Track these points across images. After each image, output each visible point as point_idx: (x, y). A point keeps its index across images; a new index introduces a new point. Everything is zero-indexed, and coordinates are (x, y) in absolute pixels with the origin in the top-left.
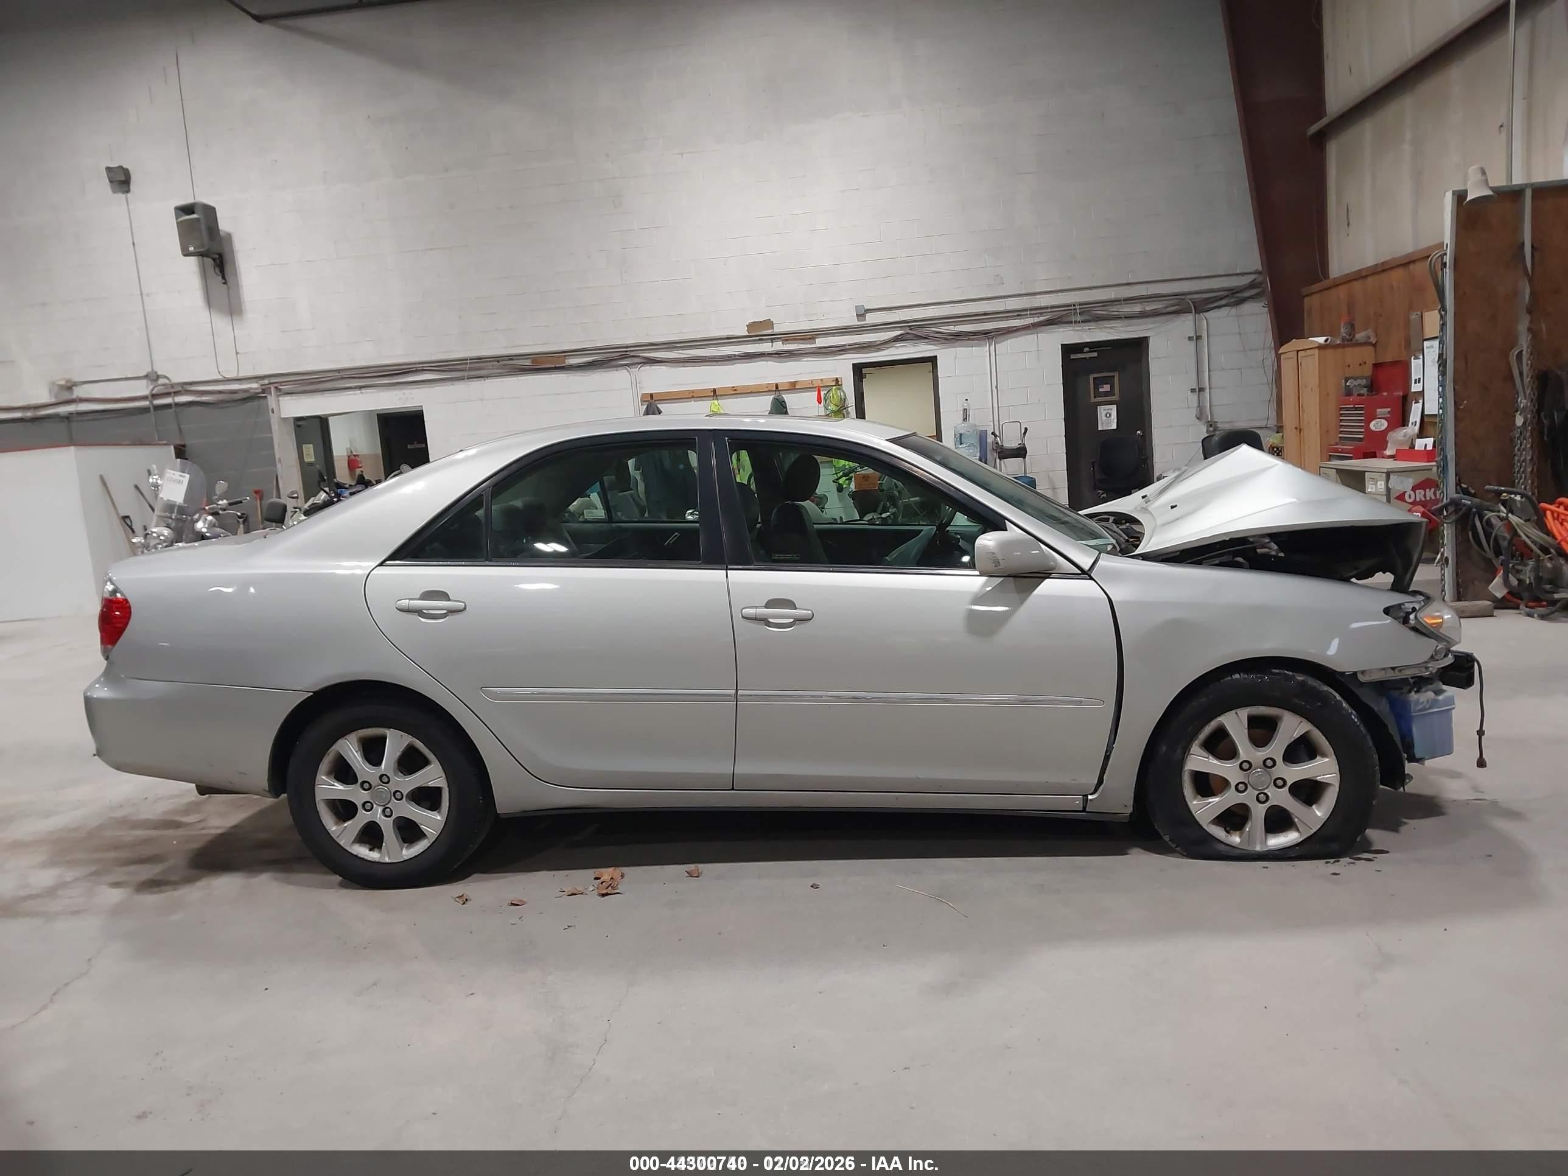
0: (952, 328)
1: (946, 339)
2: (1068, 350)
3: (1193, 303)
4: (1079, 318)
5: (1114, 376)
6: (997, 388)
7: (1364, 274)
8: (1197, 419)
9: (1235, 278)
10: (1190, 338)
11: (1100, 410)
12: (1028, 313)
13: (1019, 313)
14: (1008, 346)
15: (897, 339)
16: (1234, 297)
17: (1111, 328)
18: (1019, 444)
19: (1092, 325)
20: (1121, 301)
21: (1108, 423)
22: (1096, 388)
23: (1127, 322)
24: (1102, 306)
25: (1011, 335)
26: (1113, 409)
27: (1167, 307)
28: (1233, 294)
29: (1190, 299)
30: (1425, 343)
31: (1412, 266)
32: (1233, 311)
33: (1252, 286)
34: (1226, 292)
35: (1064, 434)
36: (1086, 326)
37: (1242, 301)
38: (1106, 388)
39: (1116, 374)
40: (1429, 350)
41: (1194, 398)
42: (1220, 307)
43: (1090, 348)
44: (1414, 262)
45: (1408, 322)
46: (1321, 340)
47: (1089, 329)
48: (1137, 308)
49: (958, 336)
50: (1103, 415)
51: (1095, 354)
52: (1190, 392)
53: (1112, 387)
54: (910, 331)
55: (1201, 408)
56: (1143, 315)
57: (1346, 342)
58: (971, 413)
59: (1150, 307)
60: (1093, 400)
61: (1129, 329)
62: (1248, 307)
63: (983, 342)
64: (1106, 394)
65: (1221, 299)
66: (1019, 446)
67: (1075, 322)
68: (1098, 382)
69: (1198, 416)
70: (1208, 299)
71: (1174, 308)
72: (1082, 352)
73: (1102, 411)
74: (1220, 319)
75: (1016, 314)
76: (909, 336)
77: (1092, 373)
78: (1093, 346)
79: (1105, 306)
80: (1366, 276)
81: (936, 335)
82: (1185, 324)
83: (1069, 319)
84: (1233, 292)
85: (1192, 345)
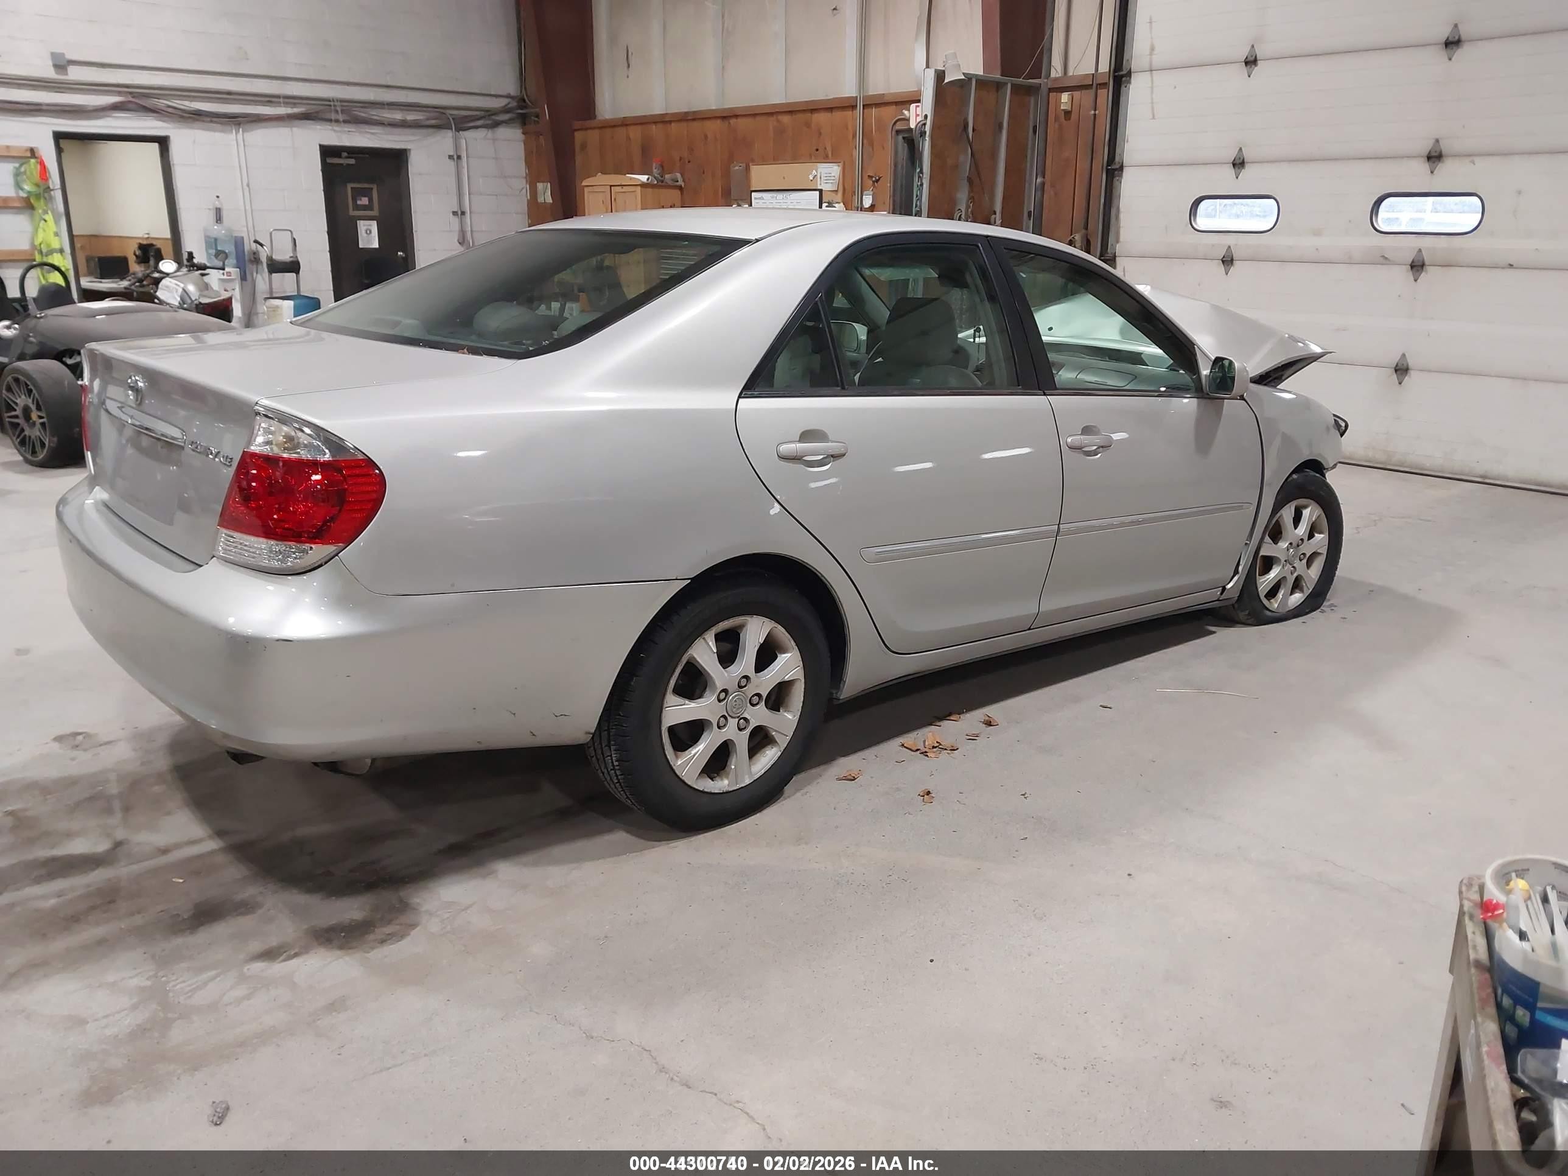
0: (187, 103)
1: (182, 117)
2: (327, 152)
3: (453, 119)
4: (341, 117)
5: (372, 189)
6: (248, 185)
7: (667, 119)
8: (458, 244)
9: (488, 98)
10: (450, 157)
11: (360, 225)
12: (281, 100)
13: (270, 99)
14: (259, 136)
15: (116, 107)
16: (489, 119)
17: (372, 134)
18: (291, 257)
19: (351, 128)
20: (384, 105)
21: (370, 241)
22: (354, 200)
23: (389, 129)
24: (362, 107)
25: (264, 124)
26: (374, 226)
27: (428, 119)
28: (489, 116)
29: (451, 115)
30: (753, 194)
31: (733, 121)
32: (489, 133)
33: (506, 110)
34: (483, 113)
35: (328, 249)
36: (347, 128)
37: (496, 125)
38: (364, 201)
39: (375, 187)
40: (757, 201)
41: (455, 221)
42: (477, 127)
43: (348, 153)
44: (736, 116)
45: (727, 174)
46: (644, 178)
47: (349, 131)
48: (398, 116)
49: (196, 117)
50: (364, 232)
51: (352, 161)
52: (451, 214)
53: (371, 200)
54: (133, 100)
55: (462, 232)
56: (404, 125)
57: (660, 183)
58: (225, 214)
59: (411, 117)
60: (352, 213)
61: (391, 137)
62: (504, 132)
63: (229, 128)
64: (364, 208)
65: (478, 119)
66: (291, 259)
67: (337, 121)
68: (358, 193)
69: (460, 241)
70: (466, 117)
71: (433, 122)
72: (340, 157)
73: (362, 225)
74: (476, 139)
75: (268, 99)
76: (130, 106)
77: (350, 182)
78: (352, 151)
79: (365, 107)
80: (670, 122)
81: (170, 110)
82: (445, 141)
83: (328, 116)
84: (489, 113)
85: (452, 164)
